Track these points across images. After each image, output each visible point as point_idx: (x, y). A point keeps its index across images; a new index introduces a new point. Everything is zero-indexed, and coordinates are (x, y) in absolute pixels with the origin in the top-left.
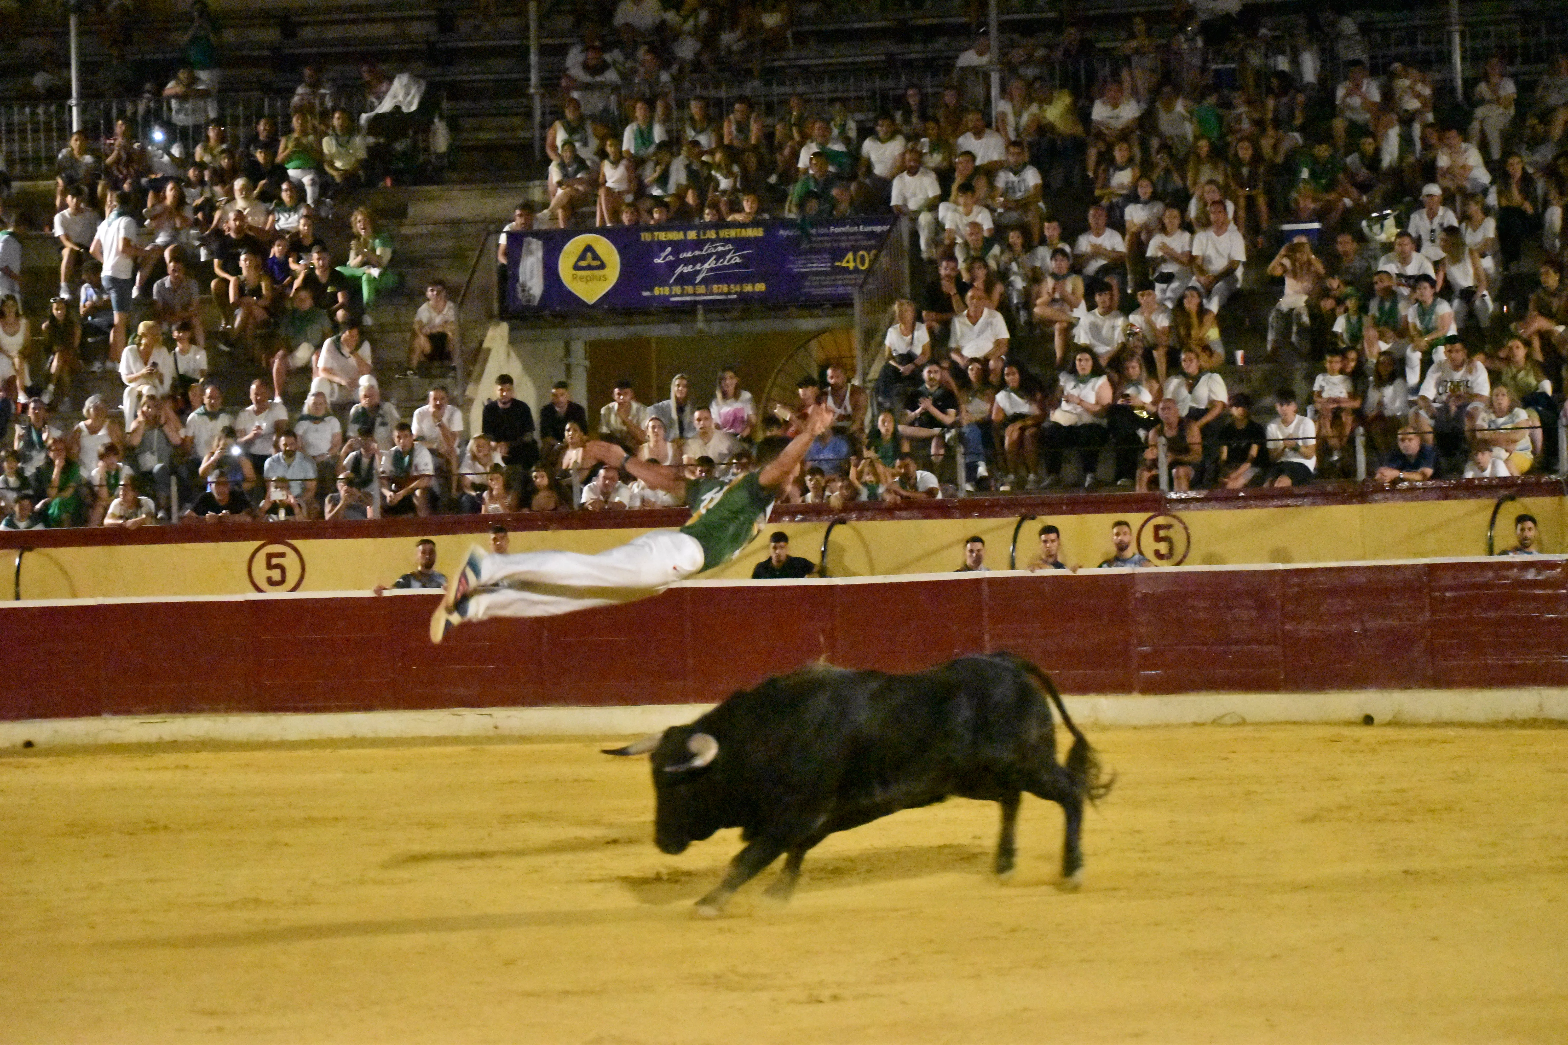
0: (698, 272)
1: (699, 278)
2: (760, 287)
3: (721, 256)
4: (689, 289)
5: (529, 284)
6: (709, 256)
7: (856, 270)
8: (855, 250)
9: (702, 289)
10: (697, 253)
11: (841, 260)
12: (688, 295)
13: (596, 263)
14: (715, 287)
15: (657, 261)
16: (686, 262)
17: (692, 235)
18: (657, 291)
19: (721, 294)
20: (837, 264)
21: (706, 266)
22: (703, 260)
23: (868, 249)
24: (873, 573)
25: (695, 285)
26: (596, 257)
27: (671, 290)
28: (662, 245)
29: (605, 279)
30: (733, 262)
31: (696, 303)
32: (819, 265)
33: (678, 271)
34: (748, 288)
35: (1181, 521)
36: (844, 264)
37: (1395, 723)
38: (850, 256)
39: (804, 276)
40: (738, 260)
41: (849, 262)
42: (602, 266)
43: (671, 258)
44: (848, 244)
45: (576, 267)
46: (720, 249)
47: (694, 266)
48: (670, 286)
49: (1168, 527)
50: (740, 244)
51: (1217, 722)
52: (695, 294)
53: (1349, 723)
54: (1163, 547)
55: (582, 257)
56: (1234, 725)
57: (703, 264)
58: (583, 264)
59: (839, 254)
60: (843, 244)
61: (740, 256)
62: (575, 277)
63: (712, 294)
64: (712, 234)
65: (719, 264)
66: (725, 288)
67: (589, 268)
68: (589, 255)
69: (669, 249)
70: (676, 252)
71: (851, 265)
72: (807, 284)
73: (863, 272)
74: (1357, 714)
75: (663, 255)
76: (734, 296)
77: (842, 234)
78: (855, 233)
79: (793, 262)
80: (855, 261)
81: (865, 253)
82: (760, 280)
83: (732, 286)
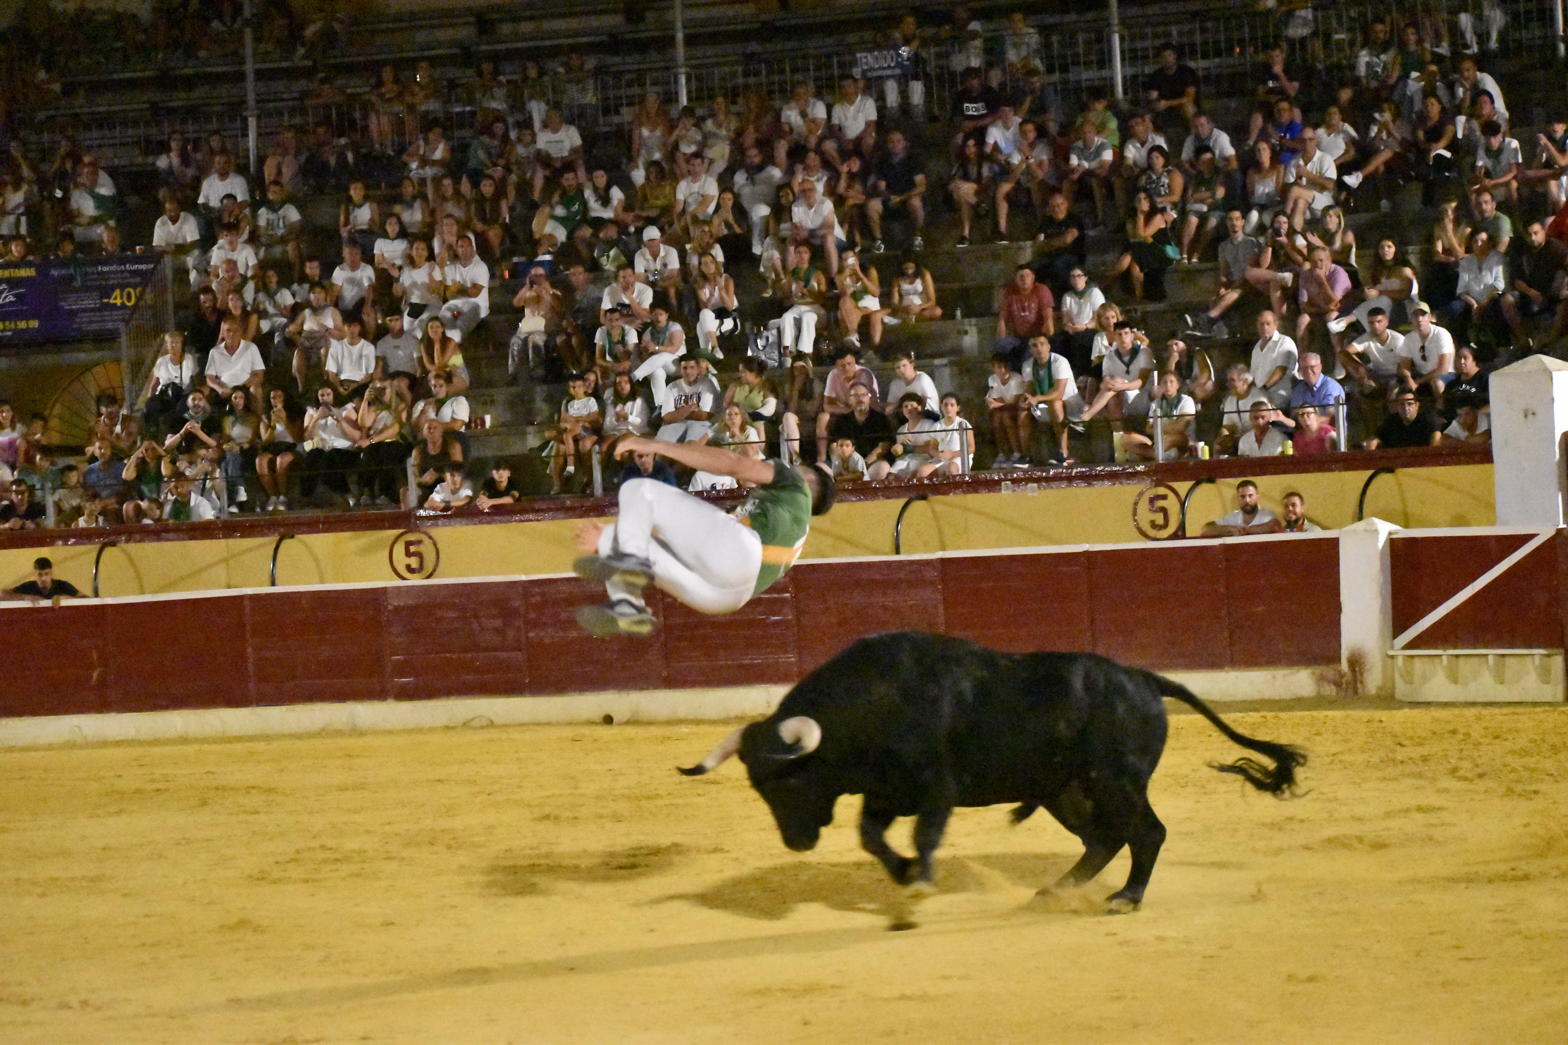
2: (34, 324)
7: (123, 306)
8: (122, 287)
11: (109, 297)
20: (105, 301)
23: (134, 286)
24: (142, 592)
30: (7, 300)
32: (89, 302)
34: (22, 325)
35: (430, 537)
36: (112, 301)
37: (634, 722)
38: (117, 292)
39: (75, 313)
40: (12, 299)
41: (117, 299)
44: (115, 282)
49: (419, 542)
50: (14, 283)
51: (466, 725)
53: (591, 723)
54: (414, 562)
56: (482, 728)
59: (107, 292)
60: (111, 282)
61: (15, 296)
71: (119, 302)
72: (78, 320)
73: (129, 308)
74: (598, 715)
76: (9, 333)
77: (109, 272)
78: (122, 272)
79: (65, 300)
80: (122, 298)
81: (131, 290)
82: (34, 317)
83: (7, 323)
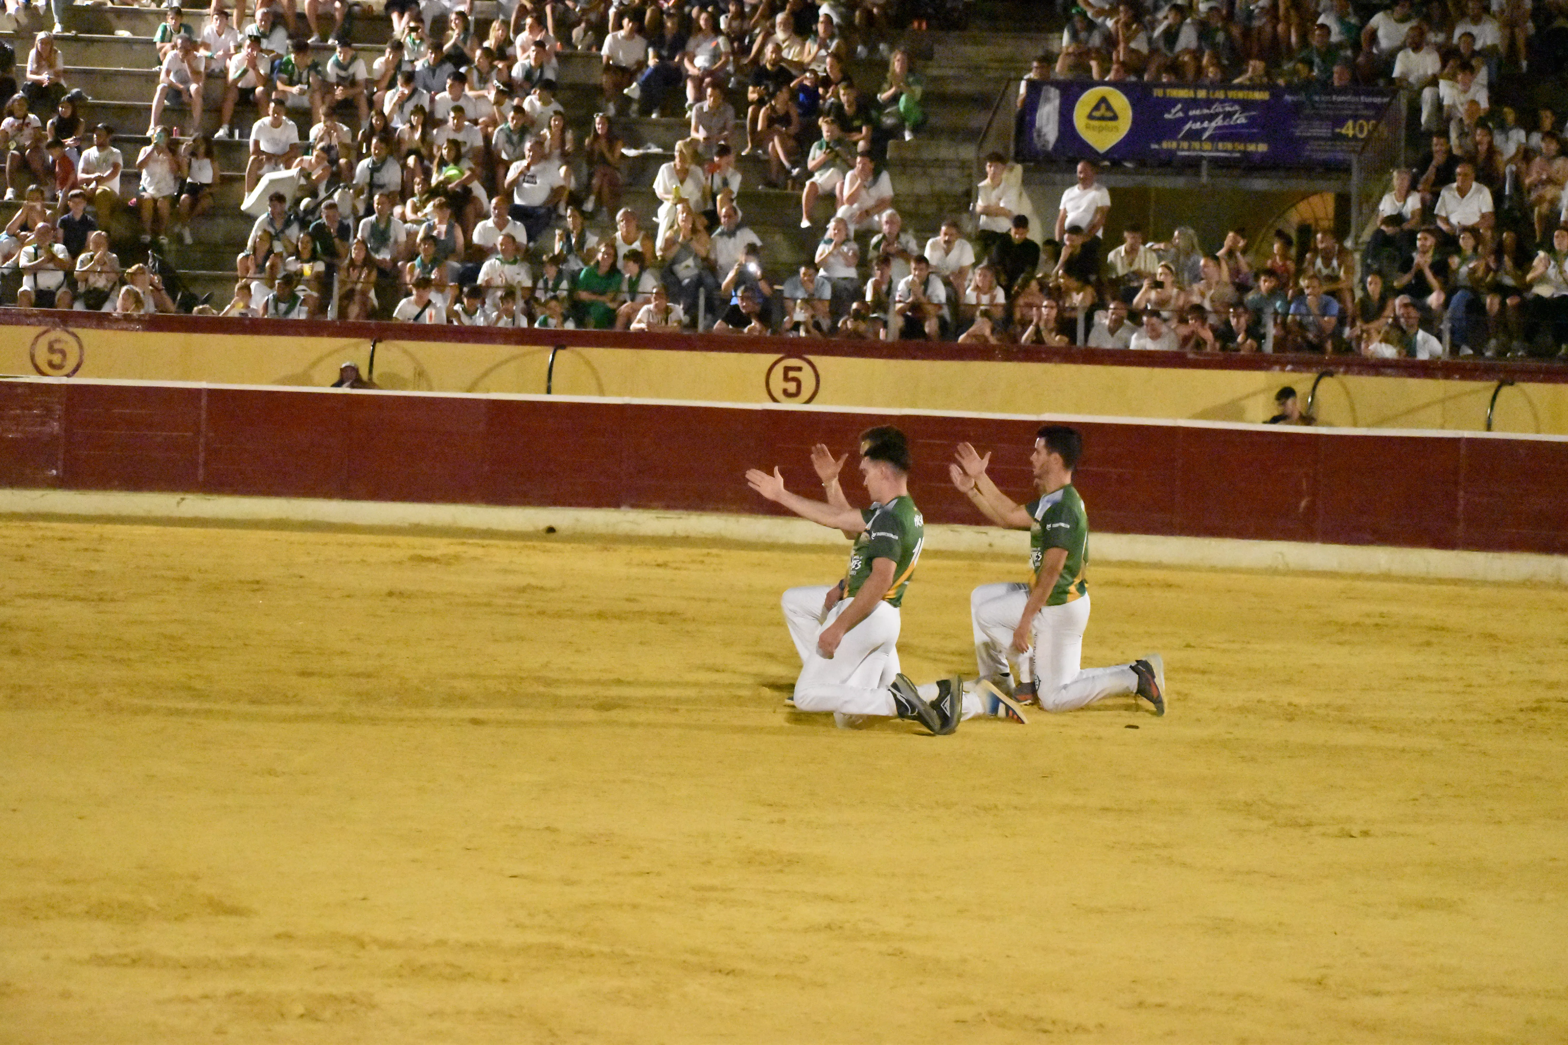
0: (1204, 130)
1: (1206, 135)
2: (1262, 148)
3: (1229, 115)
4: (1196, 145)
5: (1045, 130)
6: (1217, 115)
7: (1355, 137)
8: (1355, 118)
9: (1207, 146)
10: (1206, 111)
11: (1342, 127)
12: (1194, 150)
13: (1109, 114)
14: (1220, 145)
15: (1167, 116)
16: (1195, 119)
17: (1202, 94)
18: (1165, 145)
19: (1226, 151)
20: (1338, 130)
21: (1214, 124)
22: (1211, 118)
23: (1368, 119)
25: (1201, 141)
26: (1109, 108)
27: (1178, 145)
28: (1173, 102)
29: (1117, 129)
30: (1239, 122)
31: (1202, 157)
32: (1321, 130)
33: (1187, 127)
34: (1251, 147)
36: (1344, 131)
38: (1350, 123)
39: (1306, 140)
40: (1244, 121)
41: (1349, 129)
42: (1115, 118)
43: (1181, 114)
44: (1349, 112)
45: (1090, 117)
46: (1228, 109)
47: (1202, 122)
48: (1178, 141)
50: (1246, 105)
52: (1201, 150)
55: (1097, 108)
57: (1210, 121)
58: (1097, 114)
59: (1340, 122)
60: (1344, 113)
61: (1246, 118)
62: (1088, 127)
63: (1217, 150)
64: (1220, 95)
65: (1226, 123)
66: (1229, 146)
67: (1102, 118)
68: (1103, 107)
69: (1179, 106)
70: (1185, 110)
71: (1351, 133)
72: (1308, 148)
73: (1362, 140)
75: (1173, 111)
76: (1238, 155)
77: (1343, 103)
78: (1356, 103)
79: (1296, 127)
80: (1354, 128)
81: (1365, 123)
82: (1263, 141)
83: (1236, 144)
